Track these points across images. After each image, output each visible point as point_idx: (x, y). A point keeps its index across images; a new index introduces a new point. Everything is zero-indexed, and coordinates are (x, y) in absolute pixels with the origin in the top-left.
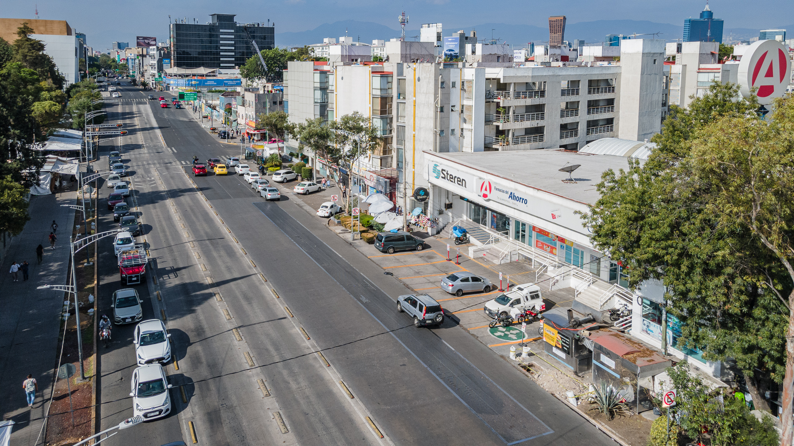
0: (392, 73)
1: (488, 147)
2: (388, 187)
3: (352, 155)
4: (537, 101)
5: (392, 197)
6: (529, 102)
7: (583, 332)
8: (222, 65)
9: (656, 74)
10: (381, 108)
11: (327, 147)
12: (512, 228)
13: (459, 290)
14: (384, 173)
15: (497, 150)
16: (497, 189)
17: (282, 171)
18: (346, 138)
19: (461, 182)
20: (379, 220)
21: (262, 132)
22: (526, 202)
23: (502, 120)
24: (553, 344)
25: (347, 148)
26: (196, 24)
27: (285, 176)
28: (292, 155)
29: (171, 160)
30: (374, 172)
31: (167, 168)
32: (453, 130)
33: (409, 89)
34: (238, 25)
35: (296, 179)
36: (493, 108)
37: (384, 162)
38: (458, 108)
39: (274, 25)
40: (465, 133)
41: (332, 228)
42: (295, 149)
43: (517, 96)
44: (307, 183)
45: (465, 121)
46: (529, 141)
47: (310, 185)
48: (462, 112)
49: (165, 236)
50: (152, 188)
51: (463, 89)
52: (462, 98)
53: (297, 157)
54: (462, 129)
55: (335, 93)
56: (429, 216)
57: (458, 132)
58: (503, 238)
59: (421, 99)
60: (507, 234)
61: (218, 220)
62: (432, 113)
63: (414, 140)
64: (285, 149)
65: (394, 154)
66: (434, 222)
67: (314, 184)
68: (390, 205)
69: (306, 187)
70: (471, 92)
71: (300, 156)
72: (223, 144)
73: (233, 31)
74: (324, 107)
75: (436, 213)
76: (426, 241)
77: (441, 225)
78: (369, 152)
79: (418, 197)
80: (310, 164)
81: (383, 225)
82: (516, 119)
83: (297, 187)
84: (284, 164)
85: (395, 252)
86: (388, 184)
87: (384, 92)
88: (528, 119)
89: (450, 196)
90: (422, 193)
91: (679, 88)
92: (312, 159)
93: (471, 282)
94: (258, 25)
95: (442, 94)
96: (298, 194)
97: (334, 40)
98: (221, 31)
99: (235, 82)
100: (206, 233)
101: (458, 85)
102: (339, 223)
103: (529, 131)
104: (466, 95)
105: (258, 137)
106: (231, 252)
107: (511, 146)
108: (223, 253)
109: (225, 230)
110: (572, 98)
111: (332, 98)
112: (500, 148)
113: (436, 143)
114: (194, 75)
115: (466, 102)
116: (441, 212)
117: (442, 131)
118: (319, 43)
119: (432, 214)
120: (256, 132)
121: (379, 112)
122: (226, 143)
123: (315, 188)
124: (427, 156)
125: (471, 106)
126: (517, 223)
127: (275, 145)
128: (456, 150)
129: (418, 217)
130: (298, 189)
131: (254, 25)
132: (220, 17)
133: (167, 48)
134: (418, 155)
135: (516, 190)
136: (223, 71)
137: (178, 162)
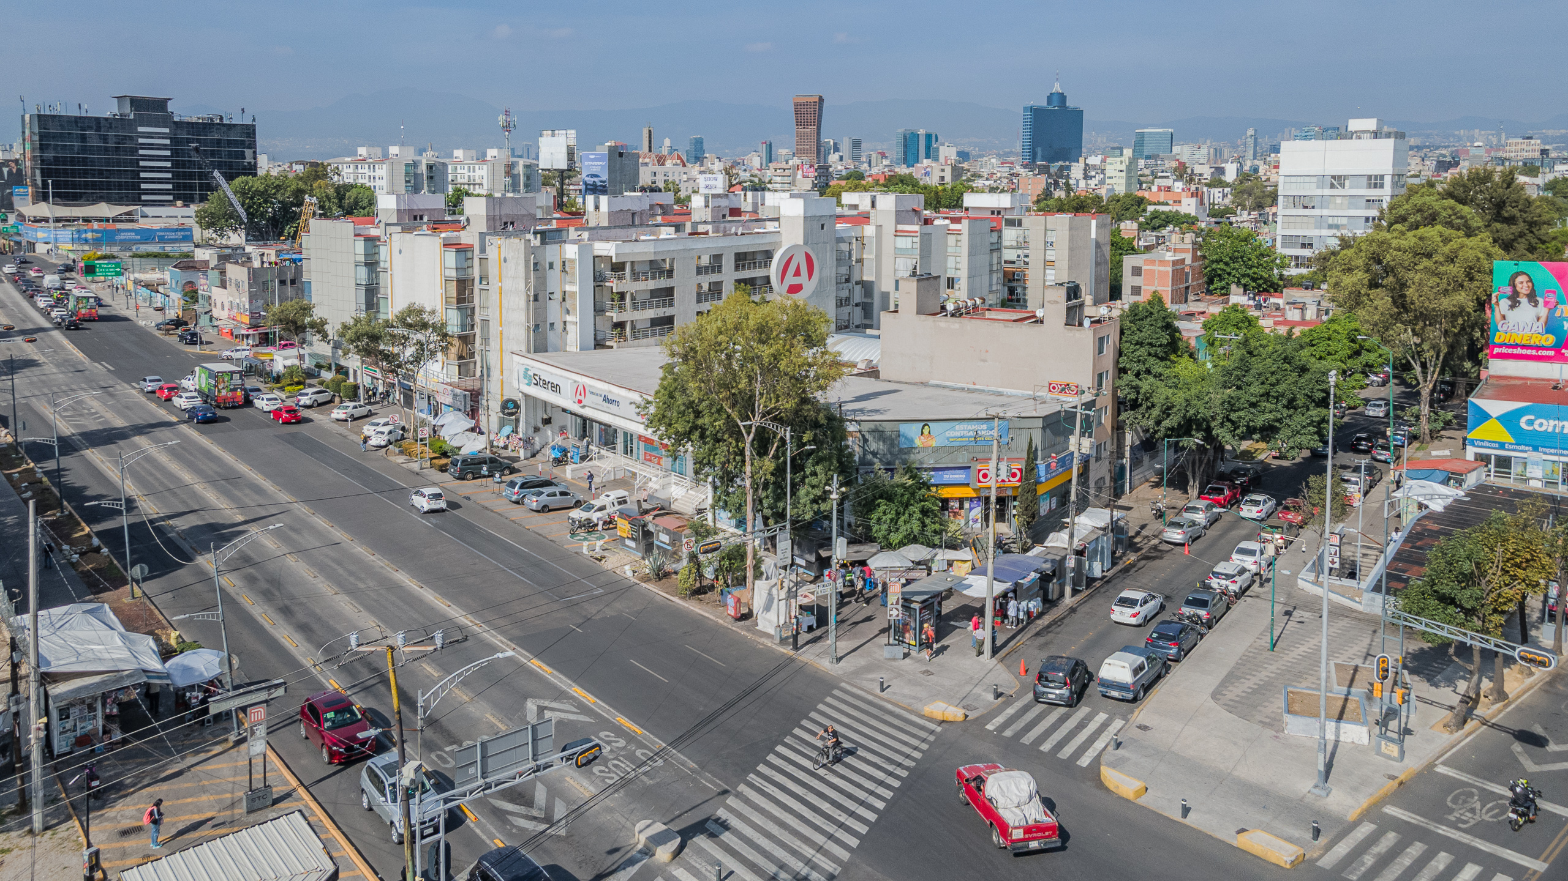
0: (472, 246)
1: (599, 344)
2: (469, 402)
3: (417, 360)
4: (662, 283)
5: (473, 413)
6: (652, 285)
7: (649, 518)
8: (144, 197)
9: (825, 243)
10: (459, 293)
11: (382, 352)
12: (620, 440)
13: (545, 506)
14: (463, 384)
15: (612, 347)
16: (592, 393)
17: (310, 390)
18: (406, 338)
19: (555, 388)
20: (455, 443)
21: (261, 330)
22: (618, 403)
23: (616, 309)
24: (625, 535)
25: (410, 351)
26: (84, 114)
27: (315, 397)
28: (319, 366)
29: (111, 382)
30: (450, 384)
31: (111, 395)
32: (552, 324)
33: (493, 271)
34: (176, 119)
35: (331, 401)
36: (607, 295)
37: (464, 369)
38: (558, 296)
39: (254, 120)
40: (569, 327)
41: (392, 458)
42: (324, 357)
43: (635, 277)
44: (352, 404)
45: (568, 312)
46: (654, 335)
47: (355, 407)
48: (564, 300)
49: (157, 479)
50: (100, 423)
51: (564, 270)
52: (563, 282)
53: (329, 368)
54: (565, 323)
55: (390, 272)
56: (521, 435)
57: (559, 326)
58: (610, 454)
59: (508, 284)
60: (614, 448)
61: (228, 458)
62: (522, 303)
63: (502, 339)
64: (307, 357)
65: (477, 358)
66: (527, 442)
67: (361, 406)
68: (472, 423)
69: (350, 410)
70: (574, 274)
71: (333, 368)
72: (193, 354)
73: (167, 130)
74: (372, 294)
75: (531, 431)
76: (516, 465)
77: (537, 447)
78: (439, 355)
79: (506, 411)
80: (351, 379)
81: (459, 448)
82: (635, 307)
83: (335, 411)
84: (308, 381)
85: (474, 478)
86: (468, 399)
87: (462, 272)
88: (651, 307)
89: (549, 409)
90: (510, 405)
91: (873, 256)
92: (355, 371)
93: (558, 497)
94: (221, 118)
95: (537, 278)
96: (338, 420)
97: (378, 151)
98: (140, 129)
99: (180, 235)
100: (216, 473)
101: (558, 266)
102: (401, 453)
103: (655, 322)
104: (568, 278)
105: (254, 340)
106: (259, 490)
107: (630, 342)
108: (247, 491)
109: (243, 468)
110: (714, 278)
111: (384, 279)
112: (615, 345)
113: (529, 341)
114: (87, 220)
115: (568, 288)
116: (537, 430)
117: (537, 326)
118: (349, 156)
119: (526, 434)
120: (251, 332)
121: (455, 300)
122: (198, 351)
123: (363, 411)
124: (516, 358)
125: (575, 293)
126: (625, 434)
127: (293, 352)
128: (556, 350)
129: (508, 437)
130: (338, 414)
131: (212, 119)
132: (137, 103)
133: (16, 161)
134: (507, 357)
135: (610, 392)
136: (150, 211)
137: (125, 385)
